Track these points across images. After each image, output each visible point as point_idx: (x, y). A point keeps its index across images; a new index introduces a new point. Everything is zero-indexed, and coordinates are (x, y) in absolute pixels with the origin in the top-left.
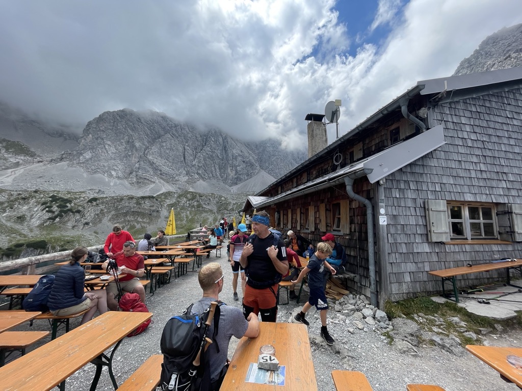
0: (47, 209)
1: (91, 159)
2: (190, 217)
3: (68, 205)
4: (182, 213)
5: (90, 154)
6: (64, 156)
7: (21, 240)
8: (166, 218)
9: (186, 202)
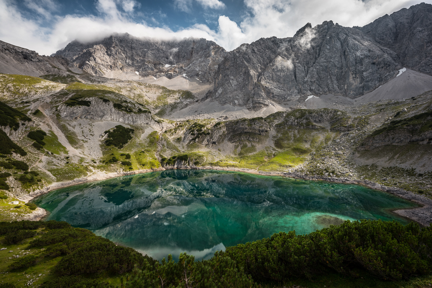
0: (191, 132)
1: (222, 93)
2: (298, 136)
3: (203, 129)
4: (290, 132)
5: (222, 90)
6: (208, 95)
7: (176, 154)
8: (274, 137)
9: (294, 121)
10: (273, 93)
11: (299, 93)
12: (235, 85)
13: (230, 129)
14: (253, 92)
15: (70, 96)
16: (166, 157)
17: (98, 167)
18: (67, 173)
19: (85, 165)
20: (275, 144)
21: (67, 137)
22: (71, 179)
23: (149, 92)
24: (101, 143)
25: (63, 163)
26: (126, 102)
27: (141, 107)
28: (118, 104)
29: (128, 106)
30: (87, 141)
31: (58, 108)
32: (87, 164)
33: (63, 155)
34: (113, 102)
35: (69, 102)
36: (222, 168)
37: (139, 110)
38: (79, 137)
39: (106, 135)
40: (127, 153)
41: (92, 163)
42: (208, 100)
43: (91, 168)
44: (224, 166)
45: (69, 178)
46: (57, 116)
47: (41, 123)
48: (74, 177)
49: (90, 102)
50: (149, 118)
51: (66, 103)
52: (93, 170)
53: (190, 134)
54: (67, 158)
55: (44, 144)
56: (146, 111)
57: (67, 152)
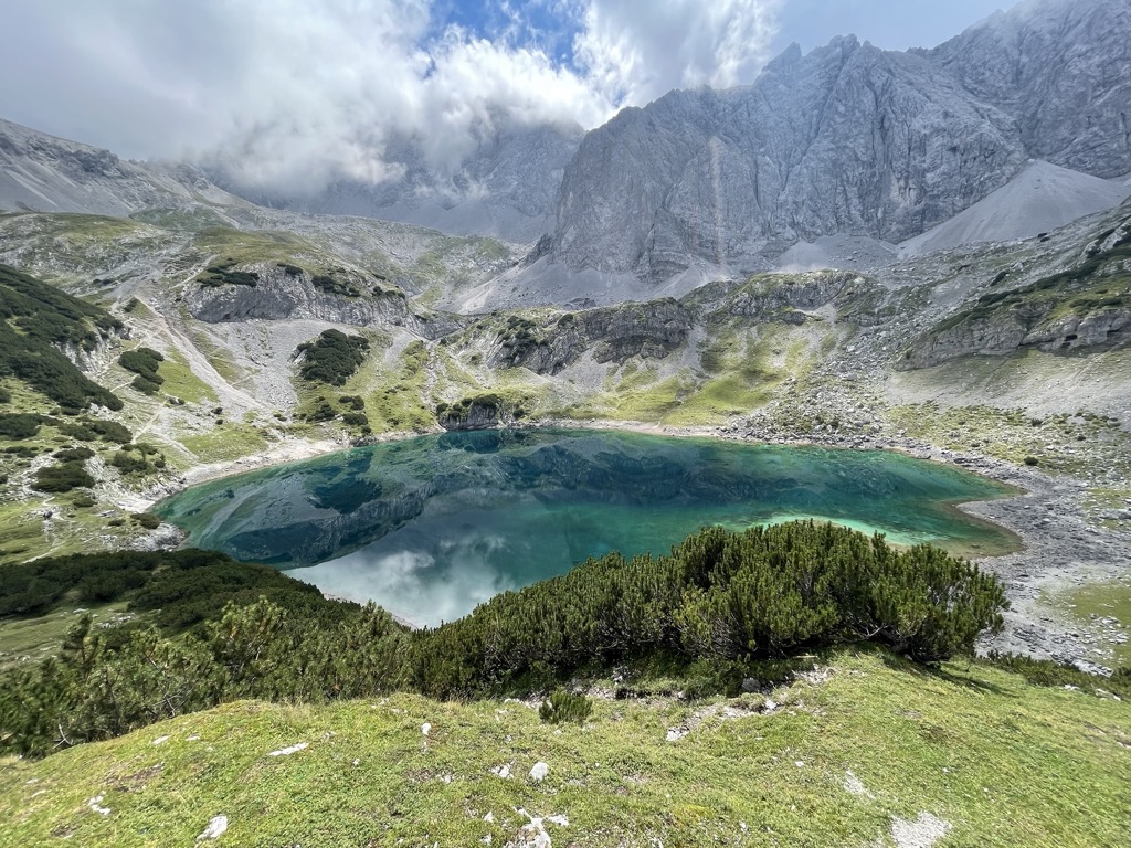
0: (504, 342)
1: (574, 241)
2: (759, 340)
3: (531, 331)
4: (739, 331)
5: (574, 232)
6: (542, 246)
7: (471, 393)
8: (701, 345)
9: (750, 304)
10: (700, 236)
11: (763, 233)
12: (606, 220)
13: (595, 329)
14: (650, 235)
15: (206, 263)
16: (447, 402)
17: (291, 430)
18: (223, 447)
19: (260, 425)
20: (703, 361)
21: (212, 362)
22: (233, 458)
23: (397, 244)
24: (292, 374)
25: (210, 423)
26: (342, 271)
27: (379, 283)
28: (323, 278)
29: (347, 283)
30: (258, 371)
31: (183, 294)
32: (265, 424)
33: (208, 405)
34: (311, 273)
35: (205, 277)
36: (578, 423)
37: (375, 290)
38: (238, 361)
39: (303, 354)
40: (355, 395)
41: (276, 421)
42: (542, 259)
43: (275, 432)
44: (582, 418)
45: (227, 457)
46: (181, 314)
47: (146, 331)
48: (239, 454)
49: (255, 276)
50: (402, 310)
51: (198, 281)
52: (280, 437)
53: (501, 345)
54: (218, 411)
55: (160, 381)
56: (394, 293)
57: (214, 398)
